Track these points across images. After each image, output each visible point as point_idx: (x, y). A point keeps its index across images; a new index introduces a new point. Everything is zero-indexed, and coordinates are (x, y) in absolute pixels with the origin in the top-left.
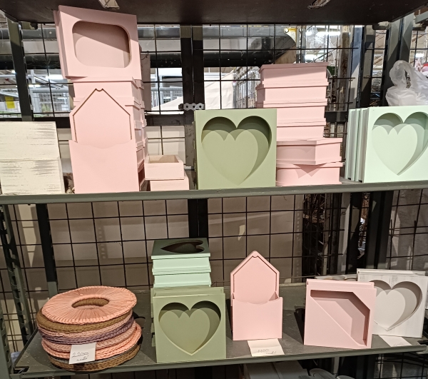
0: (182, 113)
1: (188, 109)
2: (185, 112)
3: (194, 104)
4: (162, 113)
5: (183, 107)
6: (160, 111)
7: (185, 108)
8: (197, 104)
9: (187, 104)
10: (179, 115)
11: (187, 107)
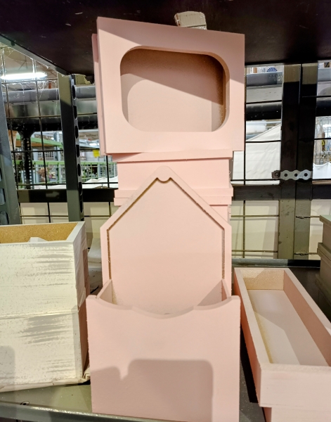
0: (277, 182)
1: (286, 179)
2: (282, 182)
3: (296, 172)
4: (247, 183)
5: (279, 175)
6: (245, 180)
7: (282, 177)
8: (301, 170)
9: (286, 172)
10: (273, 186)
11: (286, 175)
